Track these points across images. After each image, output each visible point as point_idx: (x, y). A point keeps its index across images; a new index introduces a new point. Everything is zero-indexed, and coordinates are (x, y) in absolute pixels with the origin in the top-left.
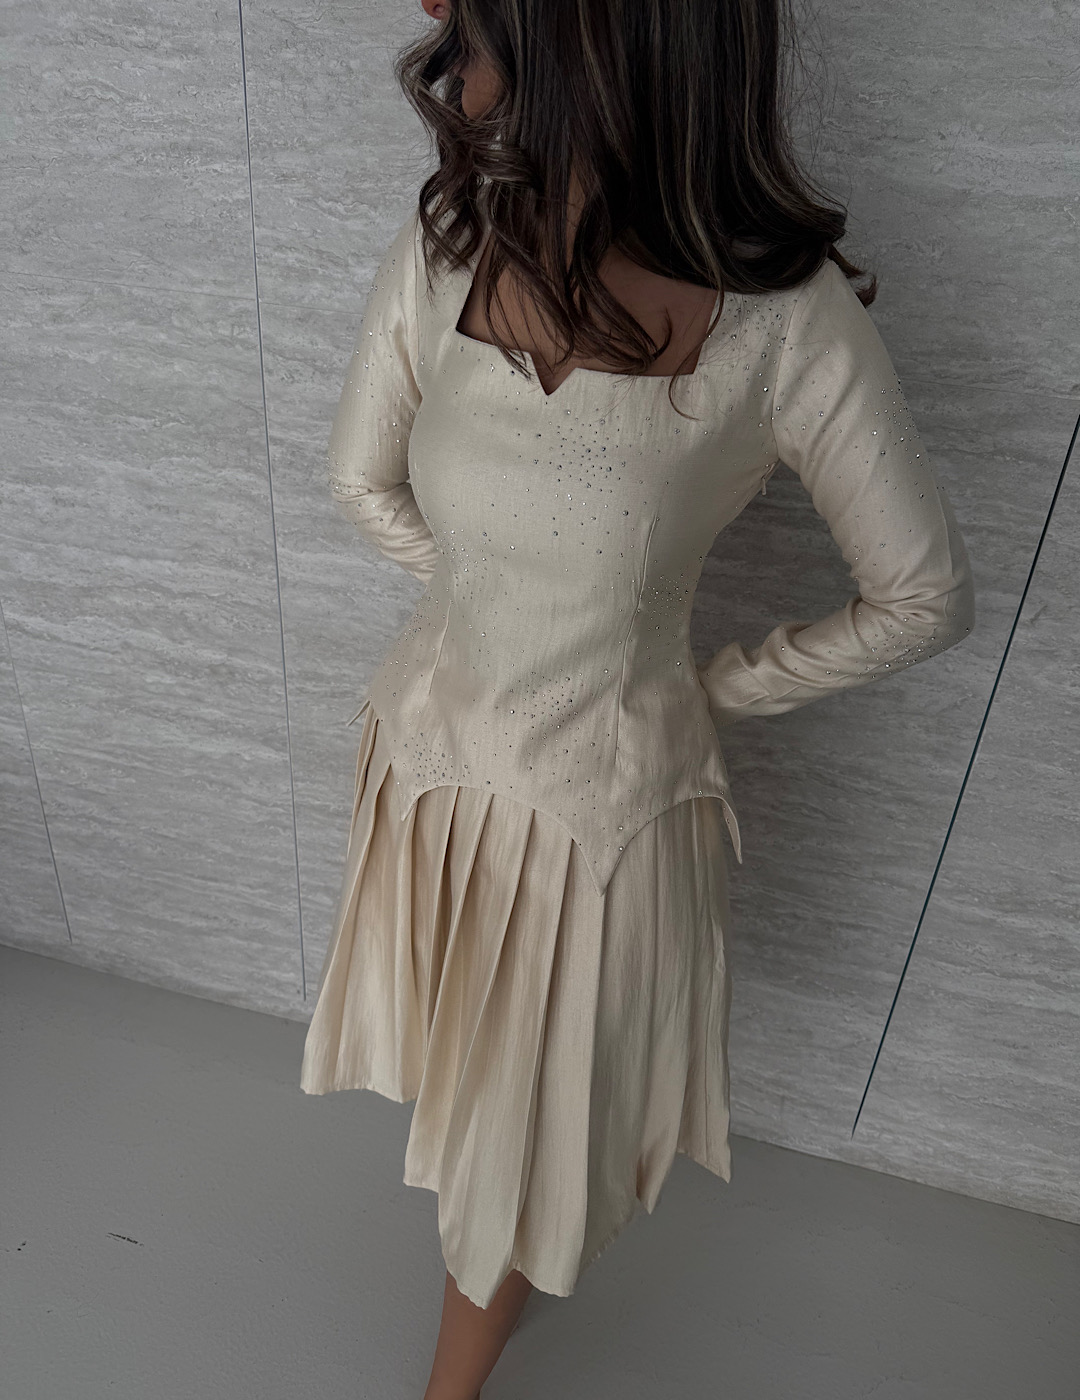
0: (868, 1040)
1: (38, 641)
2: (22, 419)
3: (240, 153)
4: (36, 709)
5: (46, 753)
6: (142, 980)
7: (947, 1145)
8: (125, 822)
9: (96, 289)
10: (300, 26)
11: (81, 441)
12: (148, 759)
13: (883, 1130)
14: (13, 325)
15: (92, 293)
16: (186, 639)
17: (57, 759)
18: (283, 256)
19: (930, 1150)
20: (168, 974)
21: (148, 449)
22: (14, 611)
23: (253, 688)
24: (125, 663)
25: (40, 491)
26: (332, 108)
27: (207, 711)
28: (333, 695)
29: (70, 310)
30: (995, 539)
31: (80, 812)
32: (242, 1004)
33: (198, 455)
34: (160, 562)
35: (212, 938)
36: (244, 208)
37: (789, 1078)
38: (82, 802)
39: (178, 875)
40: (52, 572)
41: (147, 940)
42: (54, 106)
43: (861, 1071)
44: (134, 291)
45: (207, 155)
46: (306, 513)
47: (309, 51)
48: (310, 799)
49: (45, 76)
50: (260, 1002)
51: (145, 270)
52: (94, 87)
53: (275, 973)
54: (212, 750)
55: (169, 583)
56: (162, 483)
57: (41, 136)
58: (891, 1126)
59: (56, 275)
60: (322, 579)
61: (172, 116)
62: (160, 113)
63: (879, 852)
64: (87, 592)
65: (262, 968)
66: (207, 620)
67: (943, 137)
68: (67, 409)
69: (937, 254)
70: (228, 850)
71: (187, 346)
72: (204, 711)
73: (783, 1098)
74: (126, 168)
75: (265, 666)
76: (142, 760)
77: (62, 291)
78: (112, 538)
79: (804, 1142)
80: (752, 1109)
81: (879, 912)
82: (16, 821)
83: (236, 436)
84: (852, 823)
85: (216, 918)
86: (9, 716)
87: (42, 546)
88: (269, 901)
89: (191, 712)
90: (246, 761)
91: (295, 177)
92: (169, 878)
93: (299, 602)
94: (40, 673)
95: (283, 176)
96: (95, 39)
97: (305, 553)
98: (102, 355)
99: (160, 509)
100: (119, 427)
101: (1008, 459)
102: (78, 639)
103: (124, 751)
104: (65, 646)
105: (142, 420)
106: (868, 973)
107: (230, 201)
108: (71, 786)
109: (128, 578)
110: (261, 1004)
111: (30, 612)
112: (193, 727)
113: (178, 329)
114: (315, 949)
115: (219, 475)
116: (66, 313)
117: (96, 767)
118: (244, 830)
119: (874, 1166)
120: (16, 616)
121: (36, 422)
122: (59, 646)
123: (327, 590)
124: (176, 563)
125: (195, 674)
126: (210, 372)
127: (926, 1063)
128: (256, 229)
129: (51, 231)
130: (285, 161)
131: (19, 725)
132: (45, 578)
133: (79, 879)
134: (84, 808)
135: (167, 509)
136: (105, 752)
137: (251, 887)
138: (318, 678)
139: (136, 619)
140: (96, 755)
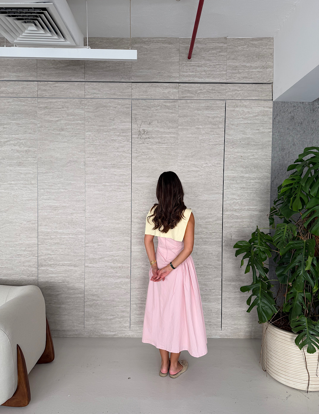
0: (220, 309)
2: (95, 234)
4: (87, 281)
5: (88, 289)
6: (96, 337)
8: (100, 299)
9: (109, 217)
11: (104, 236)
12: (107, 285)
13: (226, 327)
14: (96, 222)
16: (116, 263)
20: (102, 333)
21: (114, 236)
22: (87, 264)
23: (125, 269)
24: (105, 269)
25: (96, 244)
28: (138, 268)
29: (105, 220)
31: (91, 299)
32: (116, 337)
33: (121, 236)
34: (113, 252)
35: (113, 320)
37: (210, 320)
38: (93, 297)
39: (109, 308)
40: (95, 256)
41: (100, 324)
42: (107, 198)
43: (220, 315)
44: (115, 217)
45: (126, 201)
49: (107, 194)
50: (119, 335)
51: (117, 214)
52: (113, 195)
53: (125, 325)
54: (118, 281)
55: (114, 255)
56: (115, 240)
57: (105, 201)
58: (226, 325)
59: (104, 216)
60: (137, 250)
61: (122, 198)
63: (214, 276)
64: (101, 258)
65: (122, 324)
66: (120, 259)
67: (203, 195)
68: (102, 232)
70: (119, 300)
71: (121, 222)
72: (117, 275)
73: (210, 325)
74: (116, 203)
75: (128, 265)
76: (105, 286)
77: (104, 218)
78: (106, 249)
79: (215, 335)
81: (216, 286)
82: (79, 304)
83: (127, 233)
84: (210, 273)
85: (115, 315)
86: (82, 283)
87: (95, 252)
88: (125, 309)
89: (115, 275)
90: (123, 282)
92: (107, 309)
93: (134, 254)
94: (90, 274)
96: (114, 191)
97: (135, 247)
98: (109, 225)
99: (114, 244)
100: (110, 234)
102: (97, 267)
103: (102, 285)
105: (114, 232)
108: (91, 294)
109: (108, 255)
110: (120, 335)
111: (90, 263)
112: (115, 278)
114: (133, 317)
115: (124, 238)
117: (97, 289)
118: (122, 295)
119: (226, 337)
122: (94, 268)
123: (138, 252)
124: (116, 252)
125: (117, 269)
126: (124, 225)
127: (228, 311)
129: (104, 211)
131: (83, 284)
133: (89, 314)
134: (93, 298)
135: (116, 244)
136: (99, 286)
137: (122, 307)
138: (136, 265)
139: (108, 261)
140: (97, 287)
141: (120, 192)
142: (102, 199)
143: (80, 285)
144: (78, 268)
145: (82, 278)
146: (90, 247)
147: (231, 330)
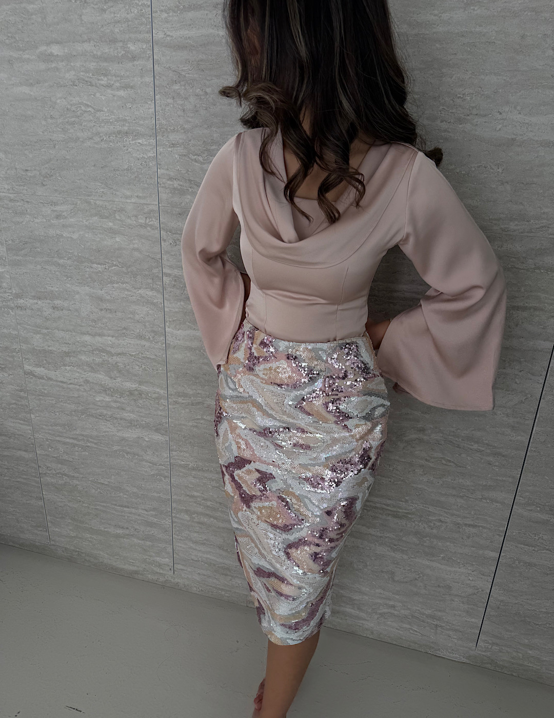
0: (482, 591)
1: (41, 380)
2: (39, 267)
3: (151, 134)
4: (38, 417)
5: (42, 440)
6: (87, 564)
7: (530, 652)
8: (82, 476)
9: (79, 202)
10: (183, 73)
11: (68, 277)
12: (95, 441)
13: (493, 644)
14: (36, 221)
15: (76, 204)
16: (118, 377)
17: (48, 443)
18: (171, 183)
19: (521, 655)
20: (101, 561)
21: (102, 280)
22: (29, 365)
23: (151, 402)
24: (85, 391)
25: (46, 303)
26: (197, 111)
27: (126, 415)
28: (192, 404)
29: (65, 213)
30: (538, 313)
31: (58, 471)
32: (139, 577)
33: (127, 283)
34: (106, 338)
35: (125, 539)
36: (153, 160)
37: (440, 614)
38: (60, 466)
39: (108, 505)
40: (50, 344)
41: (90, 541)
42: (61, 115)
43: (479, 609)
44: (98, 202)
45: (135, 136)
46: (181, 310)
47: (187, 85)
48: (179, 461)
49: (58, 101)
50: (149, 576)
51: (103, 192)
52: (81, 106)
53: (158, 559)
54: (129, 435)
55: (110, 348)
56: (108, 297)
57: (54, 130)
58: (498, 641)
59: (59, 196)
60: (188, 344)
61: (119, 118)
62: (114, 117)
63: (484, 484)
64: (67, 354)
65: (151, 556)
66: (128, 367)
67: (501, 114)
68: (61, 261)
69: (500, 170)
70: (135, 490)
71: (123, 229)
72: (125, 415)
73: (437, 625)
74: (96, 143)
75: (158, 390)
76: (92, 442)
77: (62, 204)
78: (82, 326)
79: (449, 652)
80: (419, 632)
81: (486, 517)
82: (25, 477)
83: (147, 273)
84: (469, 468)
85: (127, 528)
86: (24, 421)
87: (45, 331)
88: (156, 518)
89: (118, 415)
90: (146, 441)
91: (179, 144)
92: (104, 506)
93: (176, 356)
94: (41, 397)
95: (173, 144)
96: (83, 83)
97: (180, 331)
98: (80, 234)
99: (106, 310)
100: (88, 270)
101: (543, 271)
102: (61, 379)
103: (82, 437)
104: (55, 383)
105: (99, 266)
106: (481, 552)
107: (146, 157)
108: (54, 457)
109: (90, 347)
111: (37, 365)
112: (119, 424)
113: (119, 220)
114: (180, 545)
115: (137, 292)
116: (63, 214)
117: (68, 446)
118: (144, 479)
120: (30, 368)
121: (45, 269)
122: (51, 382)
123: (190, 349)
124: (114, 338)
125: (122, 395)
126: (134, 241)
127: (516, 603)
128: (159, 170)
129: (58, 175)
130: (173, 137)
131: (29, 425)
132: (46, 347)
133: (56, 508)
134: (60, 469)
135: (110, 311)
136: (73, 438)
137: (146, 511)
138: (185, 395)
139: (92, 368)
140: (68, 440)
141: (109, 91)
142: (44, 123)
143: (21, 426)
144: (6, 375)
145: (22, 405)
146: (29, 312)
147: (513, 658)
